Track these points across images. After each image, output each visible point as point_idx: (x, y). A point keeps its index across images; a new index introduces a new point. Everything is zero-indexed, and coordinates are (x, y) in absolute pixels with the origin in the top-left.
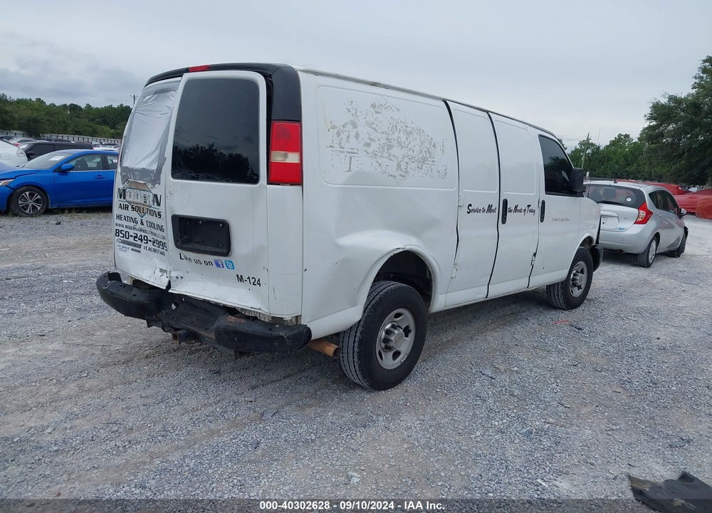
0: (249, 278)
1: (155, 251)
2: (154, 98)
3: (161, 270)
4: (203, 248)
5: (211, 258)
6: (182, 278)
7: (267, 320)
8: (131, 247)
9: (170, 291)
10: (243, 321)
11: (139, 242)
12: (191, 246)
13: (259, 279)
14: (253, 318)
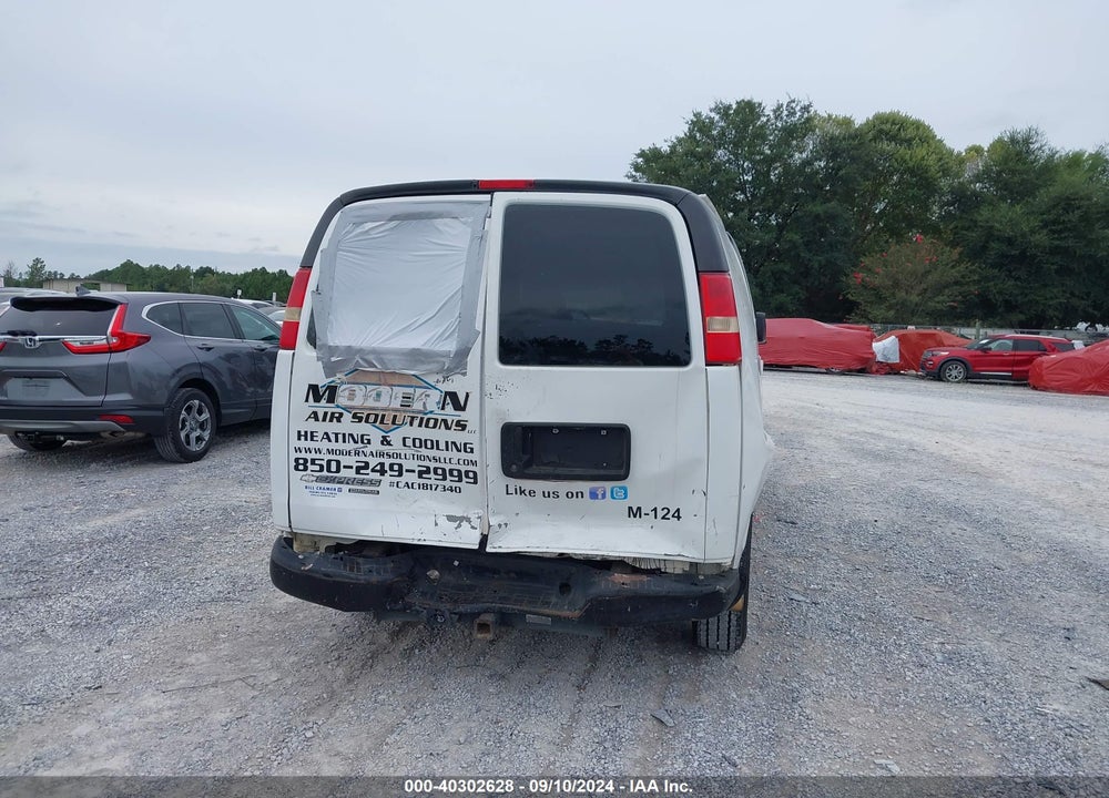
0: (655, 509)
1: (425, 487)
2: (387, 227)
3: (451, 518)
4: (560, 471)
5: (585, 486)
6: (506, 524)
7: (678, 571)
8: (345, 487)
9: (488, 550)
10: (645, 578)
11: (376, 476)
12: (534, 469)
13: (678, 510)
14: (655, 571)
